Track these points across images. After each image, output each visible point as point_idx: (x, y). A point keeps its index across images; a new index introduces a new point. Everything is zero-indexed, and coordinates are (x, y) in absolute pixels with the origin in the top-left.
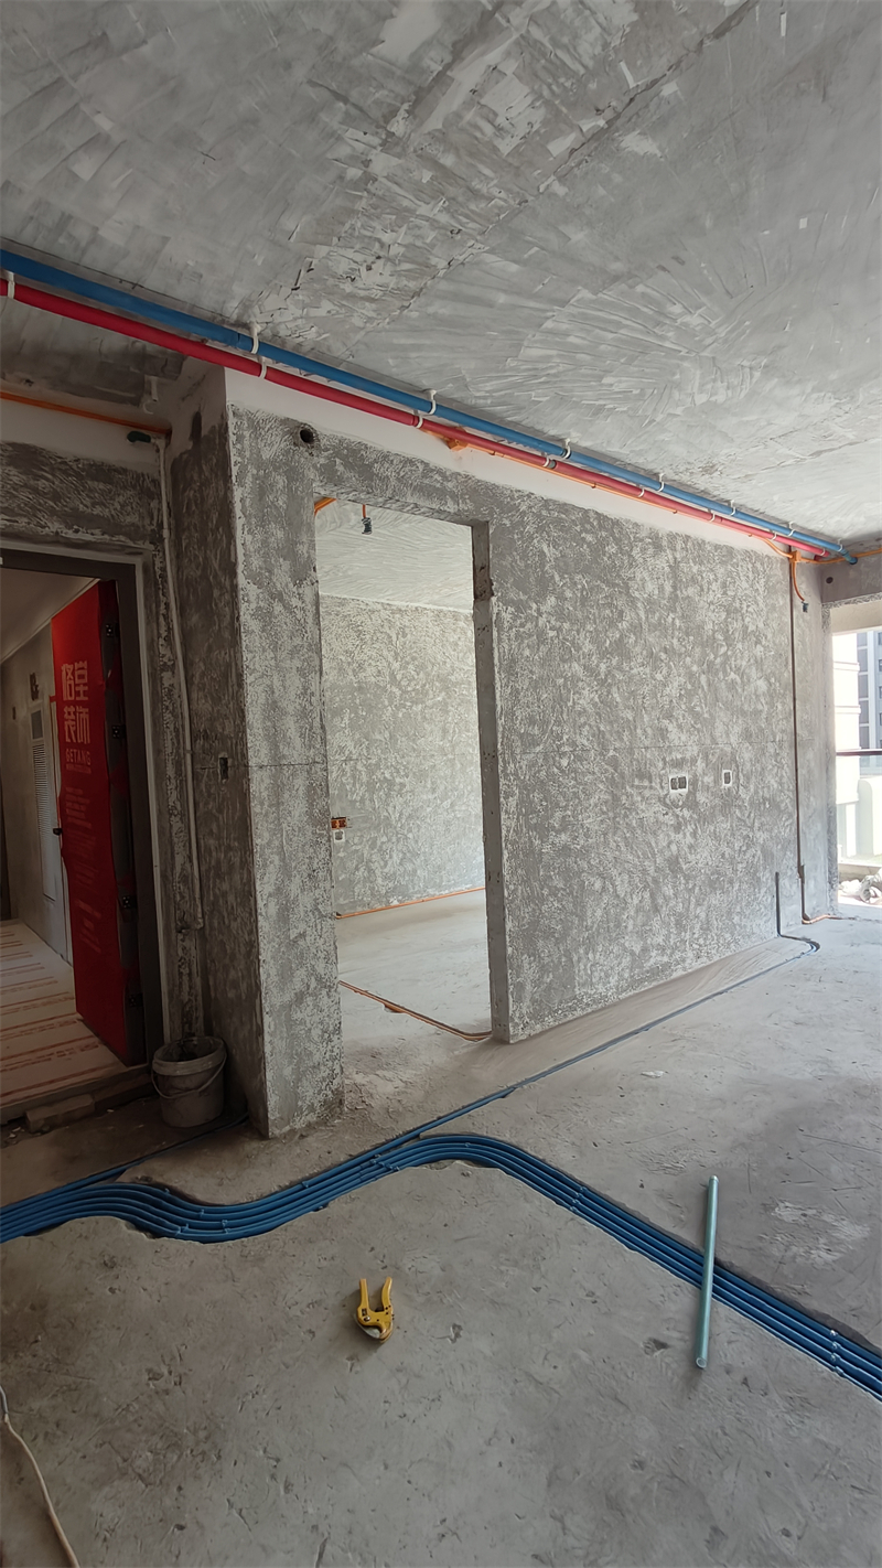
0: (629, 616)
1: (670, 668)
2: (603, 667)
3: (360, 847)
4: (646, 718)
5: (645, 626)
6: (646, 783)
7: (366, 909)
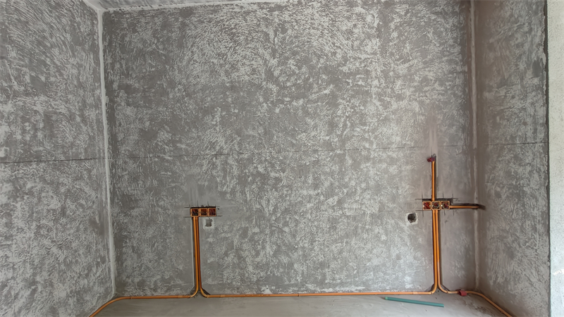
3: (229, 235)
7: (235, 293)
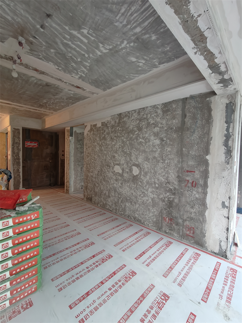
0: (107, 131)
1: (117, 141)
2: (100, 142)
4: (109, 153)
5: (110, 132)
6: (109, 168)
